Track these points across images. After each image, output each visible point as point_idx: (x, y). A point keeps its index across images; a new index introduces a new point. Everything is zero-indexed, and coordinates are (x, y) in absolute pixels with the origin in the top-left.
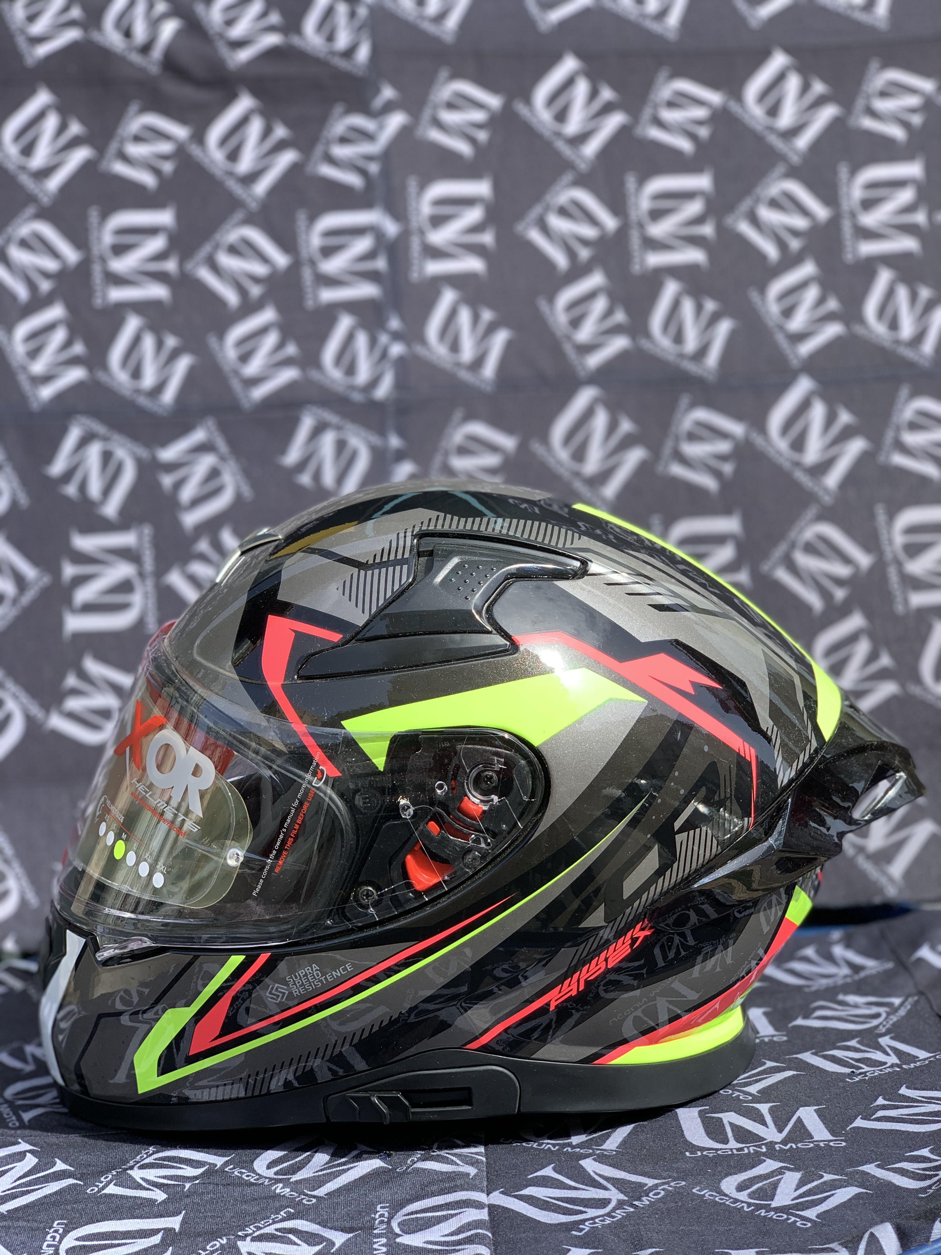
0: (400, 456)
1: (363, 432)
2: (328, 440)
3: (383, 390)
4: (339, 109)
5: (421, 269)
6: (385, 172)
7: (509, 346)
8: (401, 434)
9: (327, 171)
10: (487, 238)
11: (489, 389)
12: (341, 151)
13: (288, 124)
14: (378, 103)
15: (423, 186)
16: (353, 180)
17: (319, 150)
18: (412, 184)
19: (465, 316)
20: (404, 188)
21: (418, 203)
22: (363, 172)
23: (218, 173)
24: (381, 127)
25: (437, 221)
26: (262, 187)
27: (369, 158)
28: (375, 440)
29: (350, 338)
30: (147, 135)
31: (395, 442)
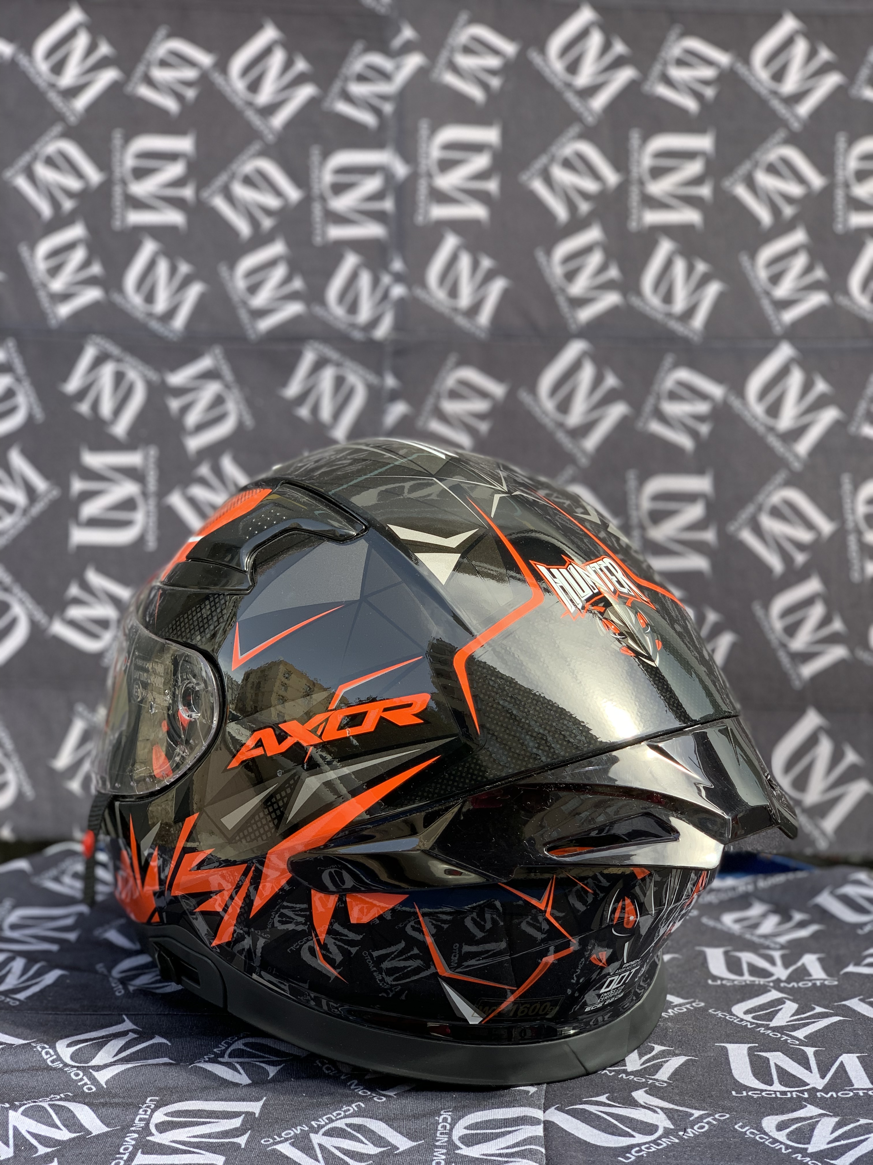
0: (394, 396)
1: (361, 370)
2: (328, 375)
3: (382, 331)
4: (359, 46)
5: (427, 212)
6: (399, 113)
7: (506, 296)
8: (398, 375)
9: (343, 108)
10: (492, 186)
11: (483, 335)
12: (357, 89)
13: (308, 58)
14: (397, 43)
15: (434, 130)
16: (368, 118)
17: (336, 87)
18: (424, 126)
19: (465, 262)
20: (415, 130)
21: (428, 146)
22: (377, 111)
23: (239, 102)
24: (398, 67)
25: (446, 165)
26: (279, 120)
27: (384, 98)
28: (372, 378)
29: (354, 277)
30: (173, 60)
31: (390, 381)
